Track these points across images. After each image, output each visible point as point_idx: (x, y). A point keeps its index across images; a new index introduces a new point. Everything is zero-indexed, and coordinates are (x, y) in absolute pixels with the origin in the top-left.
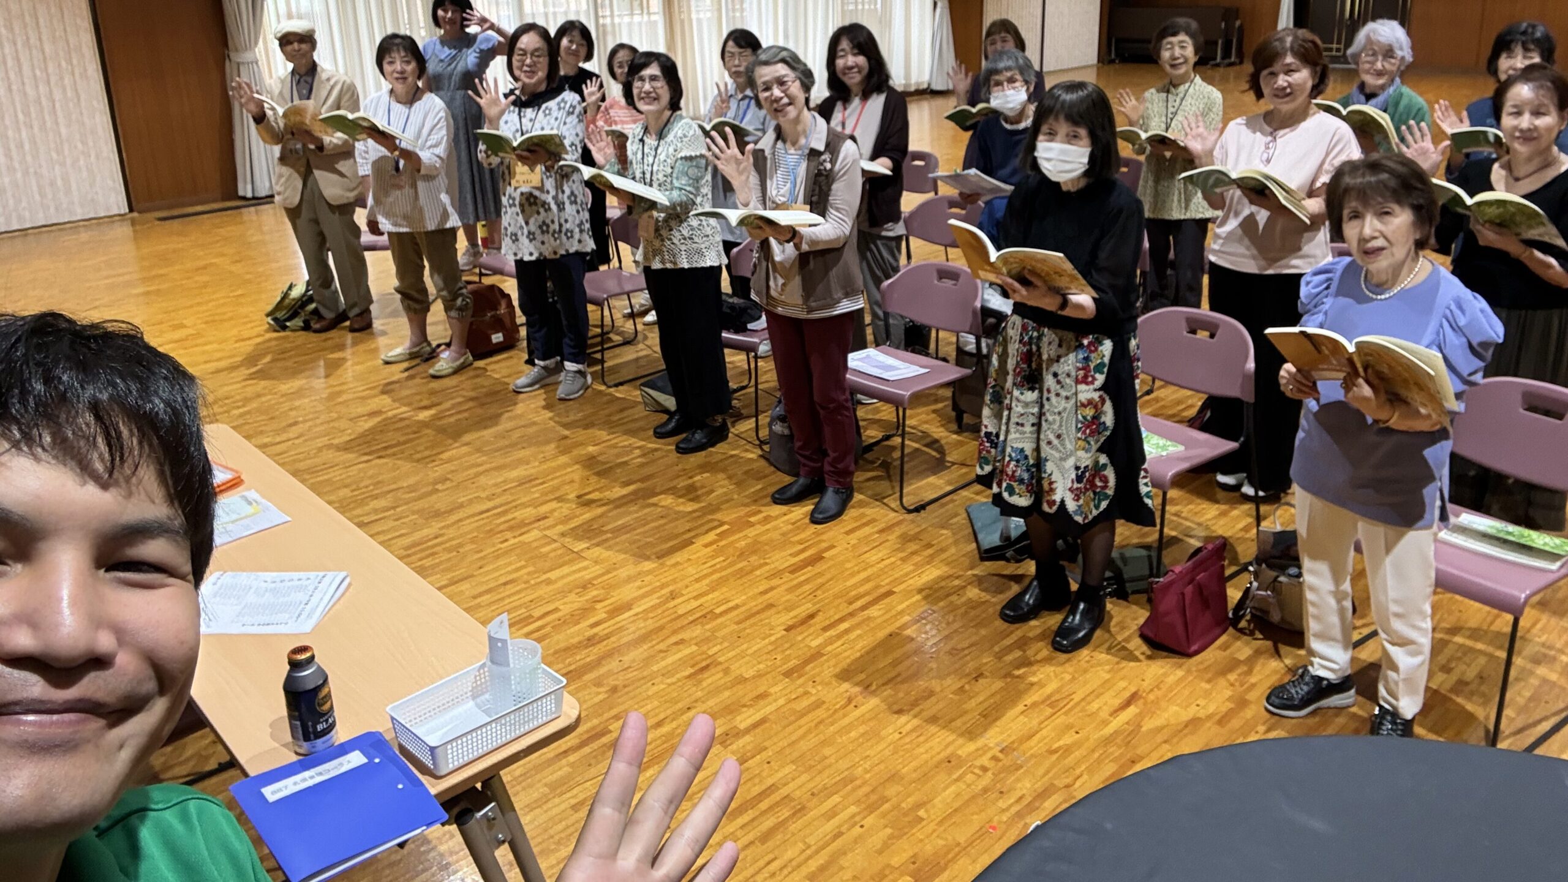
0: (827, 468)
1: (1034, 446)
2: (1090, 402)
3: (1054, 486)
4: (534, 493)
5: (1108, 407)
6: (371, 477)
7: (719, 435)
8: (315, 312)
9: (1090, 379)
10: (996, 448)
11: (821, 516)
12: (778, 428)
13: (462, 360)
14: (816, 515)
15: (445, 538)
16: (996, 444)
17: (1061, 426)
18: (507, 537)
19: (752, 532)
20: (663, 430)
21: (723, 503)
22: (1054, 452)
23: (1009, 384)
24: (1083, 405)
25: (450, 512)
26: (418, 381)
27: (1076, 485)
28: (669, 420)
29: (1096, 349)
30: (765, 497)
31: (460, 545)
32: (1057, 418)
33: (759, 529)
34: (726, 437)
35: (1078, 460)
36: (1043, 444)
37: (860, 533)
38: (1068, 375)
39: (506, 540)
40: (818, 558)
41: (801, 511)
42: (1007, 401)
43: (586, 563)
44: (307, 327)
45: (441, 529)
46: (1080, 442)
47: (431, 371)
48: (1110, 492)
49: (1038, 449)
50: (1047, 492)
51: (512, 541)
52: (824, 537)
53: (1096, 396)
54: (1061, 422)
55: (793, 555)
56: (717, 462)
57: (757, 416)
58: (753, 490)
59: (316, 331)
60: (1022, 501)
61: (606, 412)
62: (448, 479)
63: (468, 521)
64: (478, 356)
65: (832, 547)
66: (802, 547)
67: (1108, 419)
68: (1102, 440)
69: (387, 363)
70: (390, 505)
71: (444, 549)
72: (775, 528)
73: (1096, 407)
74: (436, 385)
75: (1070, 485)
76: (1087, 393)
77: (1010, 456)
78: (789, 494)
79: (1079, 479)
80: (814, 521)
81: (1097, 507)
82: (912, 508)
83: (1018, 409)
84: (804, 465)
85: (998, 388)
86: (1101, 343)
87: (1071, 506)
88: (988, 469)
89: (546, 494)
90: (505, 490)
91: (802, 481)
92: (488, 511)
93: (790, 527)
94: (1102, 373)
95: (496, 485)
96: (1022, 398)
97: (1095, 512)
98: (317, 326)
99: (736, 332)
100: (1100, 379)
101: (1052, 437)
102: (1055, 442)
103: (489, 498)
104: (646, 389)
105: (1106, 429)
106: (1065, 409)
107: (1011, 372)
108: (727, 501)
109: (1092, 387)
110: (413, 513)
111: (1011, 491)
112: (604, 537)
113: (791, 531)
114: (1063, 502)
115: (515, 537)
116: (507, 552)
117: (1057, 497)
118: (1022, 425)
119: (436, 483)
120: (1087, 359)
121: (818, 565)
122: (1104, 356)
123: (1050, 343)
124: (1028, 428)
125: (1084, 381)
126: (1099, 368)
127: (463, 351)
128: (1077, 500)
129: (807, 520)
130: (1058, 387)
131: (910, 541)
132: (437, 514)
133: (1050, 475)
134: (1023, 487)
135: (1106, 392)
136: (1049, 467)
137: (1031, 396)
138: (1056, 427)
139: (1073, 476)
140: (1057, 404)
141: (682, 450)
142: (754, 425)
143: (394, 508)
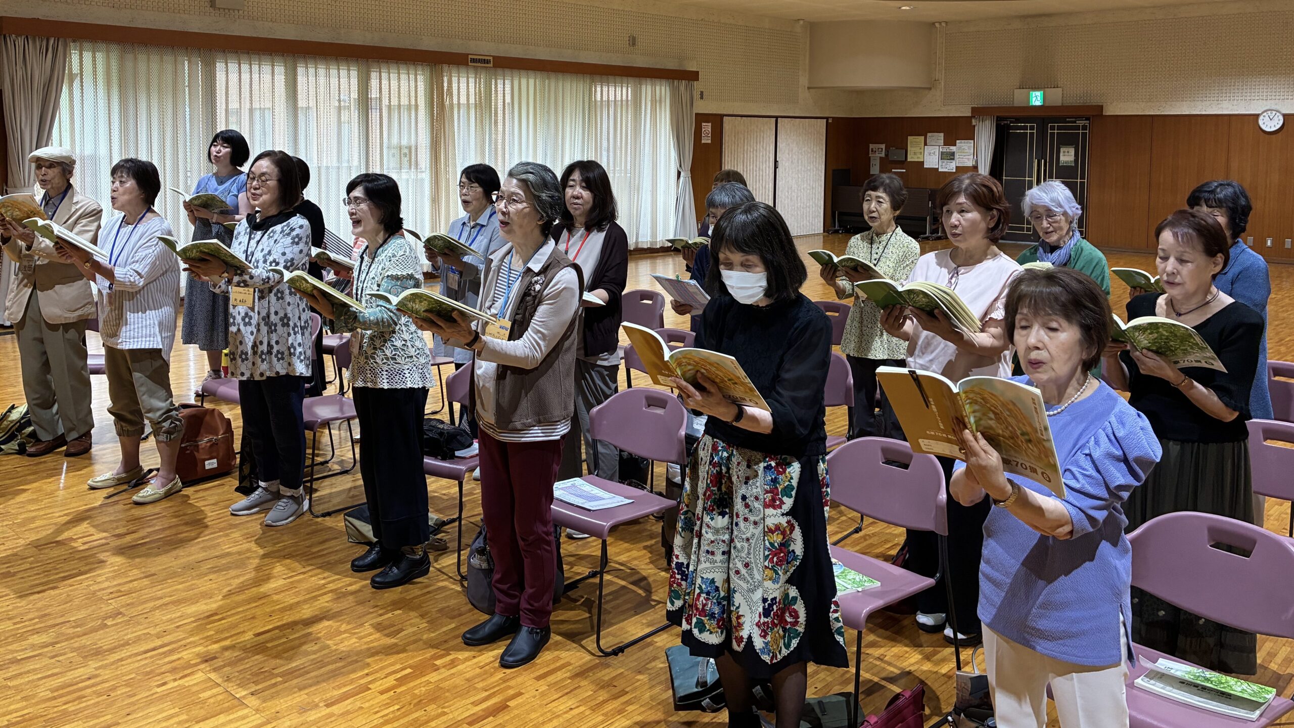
0: (524, 605)
1: (725, 576)
2: (778, 527)
3: (741, 621)
4: (210, 629)
5: (797, 534)
6: (39, 610)
7: (420, 568)
8: (33, 435)
9: (778, 503)
10: (686, 581)
11: (511, 659)
12: (476, 561)
13: (170, 486)
14: (506, 658)
15: (98, 679)
16: (687, 576)
17: (749, 553)
18: (167, 679)
19: (433, 677)
20: (361, 563)
21: (409, 644)
22: (741, 583)
23: (699, 510)
24: (771, 531)
25: (112, 650)
26: (120, 507)
27: (763, 620)
28: (369, 552)
29: (784, 472)
30: (456, 637)
31: (114, 688)
32: (746, 545)
33: (445, 673)
34: (427, 571)
35: (765, 591)
36: (732, 574)
37: (551, 679)
38: (757, 498)
39: (164, 684)
40: (502, 707)
41: (492, 654)
42: (696, 528)
43: (246, 711)
44: (22, 451)
45: (97, 669)
46: (767, 572)
47: (135, 498)
48: (801, 629)
49: (728, 580)
50: (735, 627)
51: (171, 685)
52: (512, 683)
53: (783, 521)
54: (749, 549)
55: (475, 704)
56: (414, 598)
57: (459, 551)
58: (445, 629)
59: (30, 455)
60: (713, 639)
61: (308, 543)
62: (120, 613)
63: (129, 661)
64: (187, 484)
65: (520, 694)
66: (487, 693)
67: (798, 547)
68: (792, 571)
69: (93, 488)
70: (49, 640)
71: (94, 692)
72: (461, 673)
73: (783, 533)
74: (138, 512)
75: (757, 619)
76: (775, 517)
77: (700, 587)
78: (481, 634)
79: (766, 612)
80: (505, 665)
81: (787, 646)
82: (610, 650)
83: (708, 535)
84: (500, 601)
85: (690, 515)
86: (789, 464)
87: (758, 643)
88: (678, 603)
89: (222, 631)
90: (178, 627)
91: (496, 619)
92: (154, 649)
93: (478, 671)
94: (790, 496)
95: (171, 620)
96: (712, 523)
97: (785, 652)
98: (33, 450)
99: (444, 459)
100: (788, 503)
101: (740, 566)
102: (743, 571)
103: (158, 636)
104: (350, 519)
105: (795, 558)
106: (753, 535)
107: (701, 496)
108: (415, 642)
109: (779, 511)
110: (73, 650)
111: (702, 628)
112: (273, 681)
113: (479, 675)
114: (750, 637)
115: (175, 680)
116: (163, 698)
117: (745, 634)
118: (713, 553)
119: (106, 618)
120: (775, 481)
121: (500, 715)
122: (792, 478)
123: (739, 464)
124: (719, 557)
125: (772, 504)
126: (787, 491)
127: (172, 476)
128: (764, 637)
129: (497, 664)
130: (746, 511)
131: (602, 687)
132: (98, 653)
133: (738, 608)
134: (714, 623)
135: (794, 517)
136: (738, 599)
137: (721, 522)
138: (743, 555)
139: (761, 610)
140: (746, 530)
141: (378, 585)
142: (456, 560)
143: (53, 644)
